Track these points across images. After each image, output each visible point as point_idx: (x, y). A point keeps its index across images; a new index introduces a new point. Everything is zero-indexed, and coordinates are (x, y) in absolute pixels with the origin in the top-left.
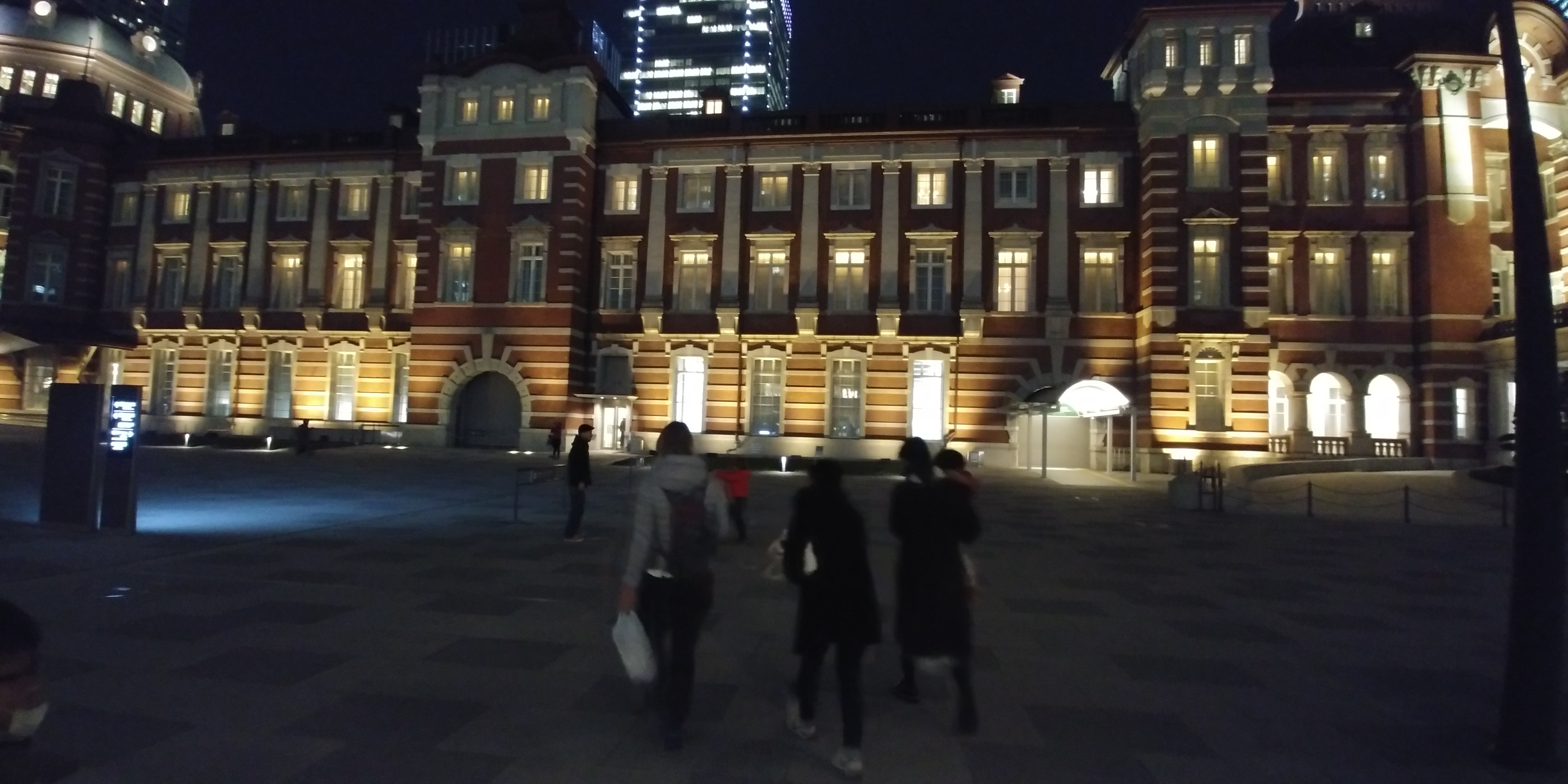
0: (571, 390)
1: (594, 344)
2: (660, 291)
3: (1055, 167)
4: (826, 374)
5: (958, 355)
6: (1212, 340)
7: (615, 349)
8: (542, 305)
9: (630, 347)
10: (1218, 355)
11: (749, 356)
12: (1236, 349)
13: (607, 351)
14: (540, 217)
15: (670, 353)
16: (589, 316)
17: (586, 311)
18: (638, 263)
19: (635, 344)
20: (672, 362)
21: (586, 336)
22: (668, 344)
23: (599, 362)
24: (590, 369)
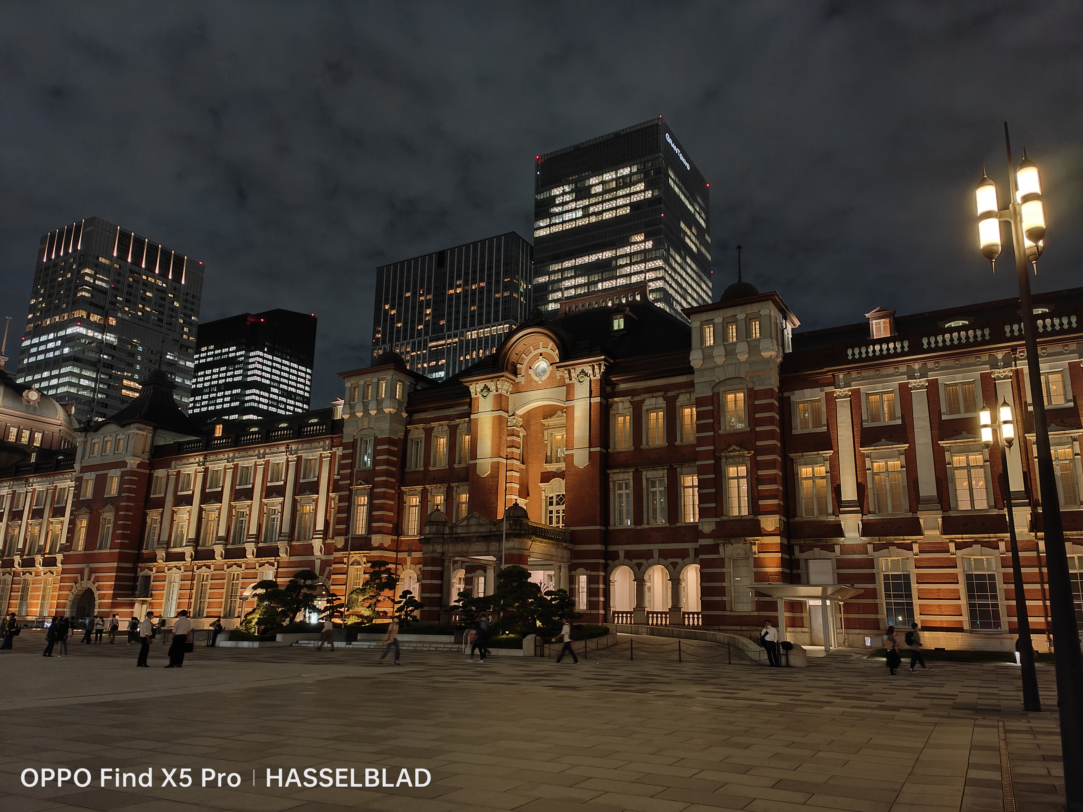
0: (115, 596)
1: (139, 569)
2: (166, 539)
3: (325, 457)
4: (225, 581)
5: (278, 567)
6: (356, 556)
7: (147, 572)
8: (108, 551)
9: (152, 571)
10: (359, 564)
11: (197, 572)
12: (365, 559)
13: (142, 573)
14: (113, 505)
15: (167, 573)
16: (138, 553)
17: (136, 552)
18: (160, 523)
19: (154, 569)
20: (167, 578)
21: (134, 565)
22: (166, 568)
23: (140, 579)
24: (136, 584)
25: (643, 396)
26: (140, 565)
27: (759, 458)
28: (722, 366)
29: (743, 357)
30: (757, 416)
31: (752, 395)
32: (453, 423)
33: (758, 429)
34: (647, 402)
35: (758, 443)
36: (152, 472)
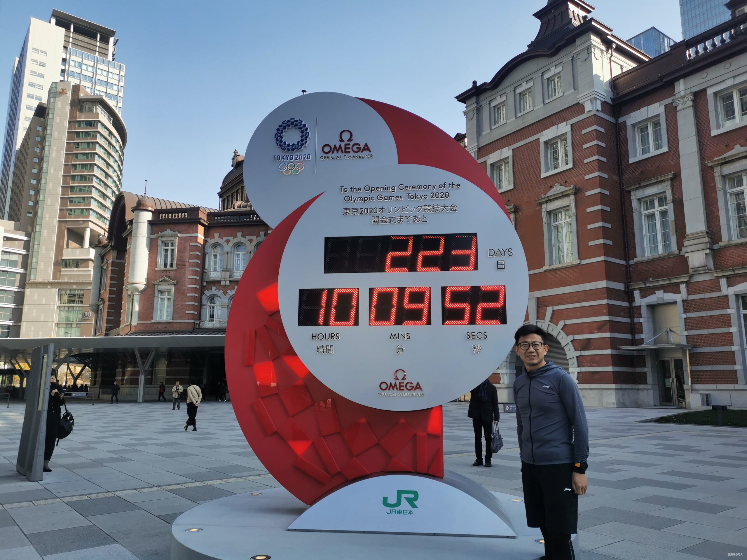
1: (637, 293)
8: (575, 263)
9: (678, 291)
13: (652, 299)
14: (565, 183)
15: (726, 290)
16: (628, 266)
17: (623, 262)
18: (674, 201)
19: (683, 287)
20: (732, 301)
21: (627, 286)
22: (723, 282)
23: (644, 311)
24: (636, 320)
26: (641, 284)
36: (621, 120)
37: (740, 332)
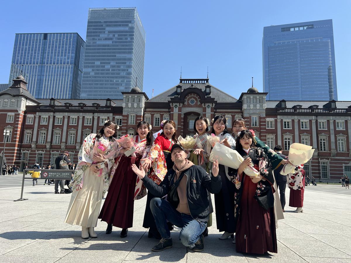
2: (35, 141)
8: (10, 143)
11: (52, 153)
13: (24, 152)
14: (11, 126)
15: (37, 152)
16: (21, 144)
17: (20, 144)
18: (32, 134)
19: (30, 150)
20: (37, 154)
21: (20, 149)
22: (36, 151)
23: (22, 154)
24: (20, 155)
25: (225, 114)
26: (23, 149)
27: (261, 134)
28: (252, 109)
29: (258, 108)
30: (261, 123)
31: (260, 118)
32: (162, 113)
33: (261, 127)
34: (226, 115)
35: (261, 131)
36: (26, 115)
37: (37, 159)
